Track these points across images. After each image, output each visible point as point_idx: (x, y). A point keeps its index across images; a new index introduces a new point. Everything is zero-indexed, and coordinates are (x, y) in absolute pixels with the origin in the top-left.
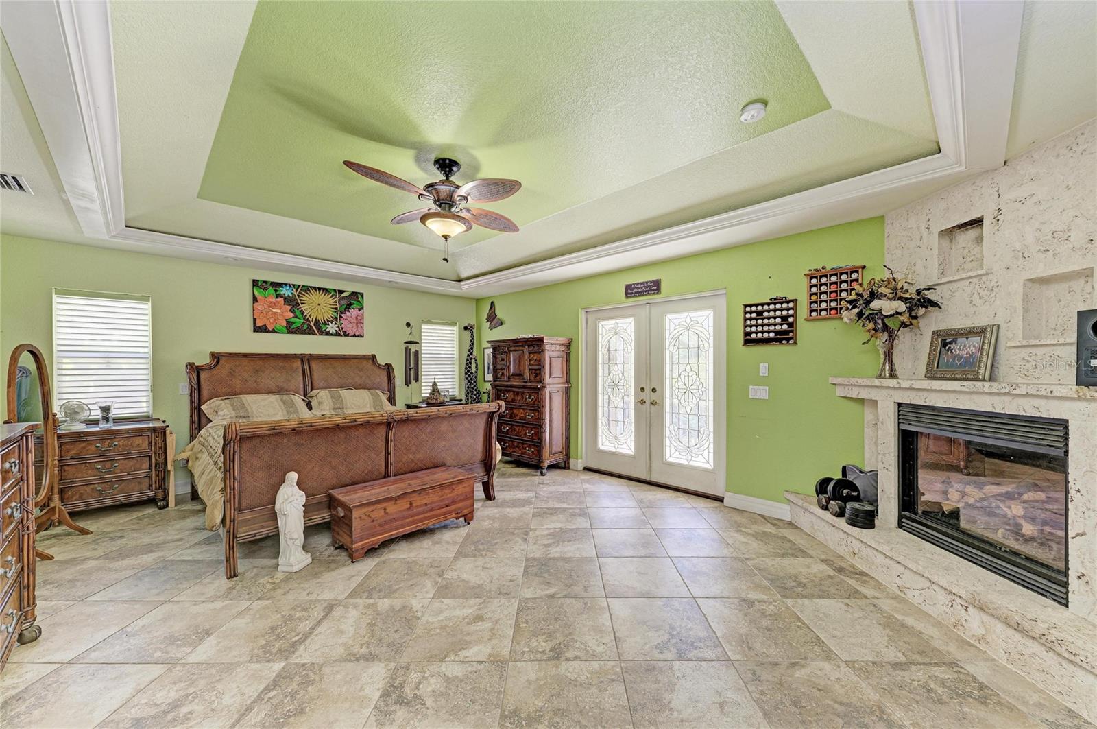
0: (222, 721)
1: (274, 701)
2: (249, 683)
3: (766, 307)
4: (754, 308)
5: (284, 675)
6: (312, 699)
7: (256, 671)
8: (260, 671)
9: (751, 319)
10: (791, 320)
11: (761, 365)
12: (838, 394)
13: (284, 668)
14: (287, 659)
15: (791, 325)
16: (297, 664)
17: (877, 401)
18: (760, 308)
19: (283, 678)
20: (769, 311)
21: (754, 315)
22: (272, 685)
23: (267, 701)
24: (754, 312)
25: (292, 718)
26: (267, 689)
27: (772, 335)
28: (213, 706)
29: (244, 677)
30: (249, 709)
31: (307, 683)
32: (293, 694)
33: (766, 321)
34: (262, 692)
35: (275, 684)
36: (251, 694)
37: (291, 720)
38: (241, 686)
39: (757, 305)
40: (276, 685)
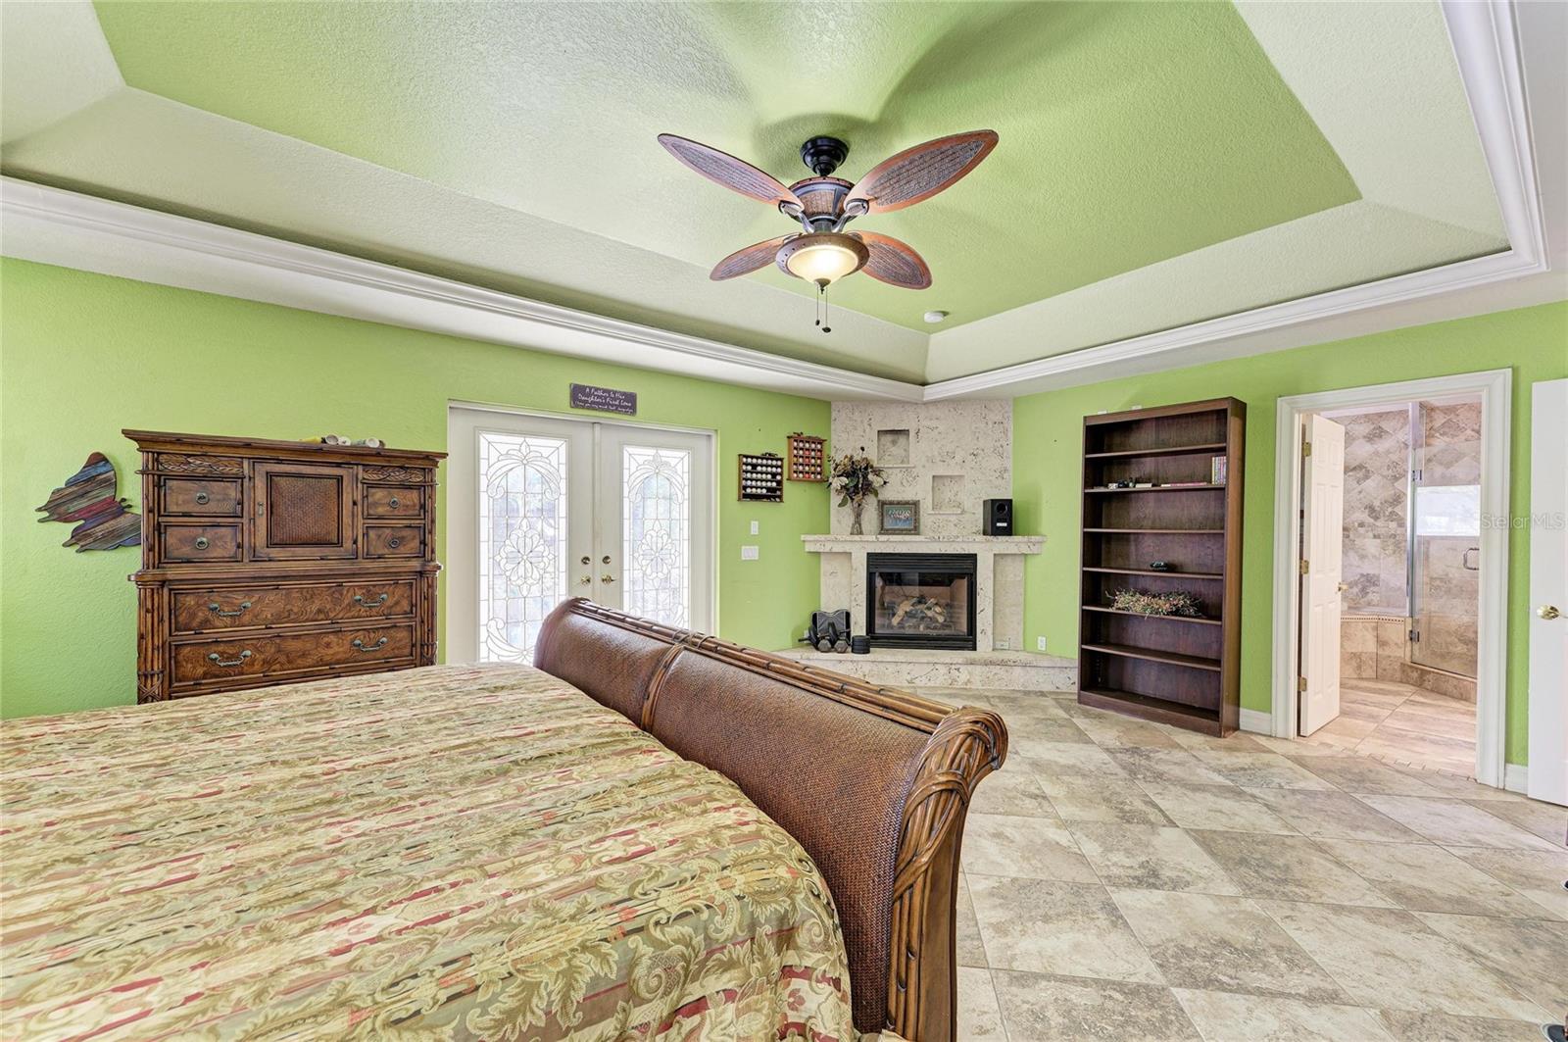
0: (1296, 1010)
1: (1231, 972)
2: (1230, 1013)
3: (760, 461)
4: (749, 460)
5: (1191, 980)
6: (1201, 939)
7: (1207, 1017)
8: (1204, 1011)
9: (747, 472)
10: (779, 478)
11: (752, 522)
12: (807, 550)
13: (1180, 985)
14: (1163, 989)
15: (779, 483)
16: (1165, 973)
17: (850, 553)
18: (754, 461)
19: (1195, 978)
20: (762, 466)
21: (749, 468)
22: (1213, 985)
23: (1237, 978)
24: (749, 464)
25: (1236, 946)
26: (1223, 987)
27: (764, 491)
28: (1291, 1034)
29: (1226, 1026)
30: (1260, 992)
31: (1184, 951)
32: (1210, 958)
33: (759, 476)
34: (1231, 991)
35: (1210, 983)
36: (1243, 1001)
37: (1238, 946)
38: (1241, 1020)
39: (752, 457)
40: (1210, 980)
